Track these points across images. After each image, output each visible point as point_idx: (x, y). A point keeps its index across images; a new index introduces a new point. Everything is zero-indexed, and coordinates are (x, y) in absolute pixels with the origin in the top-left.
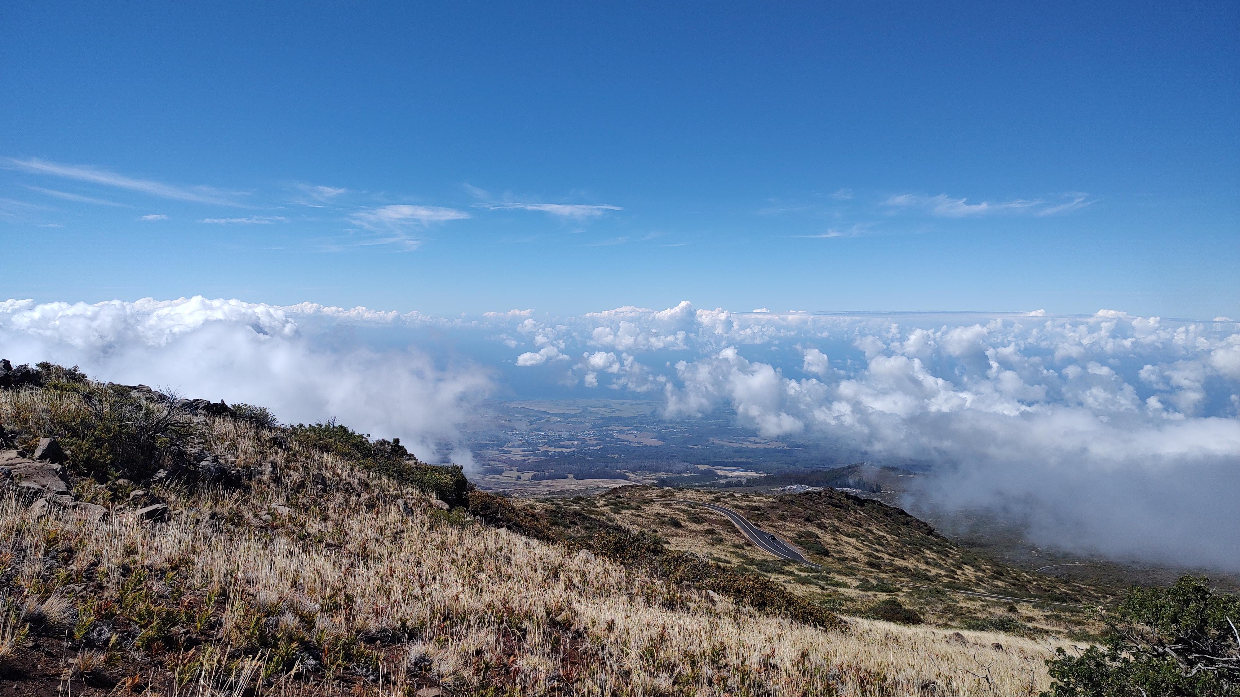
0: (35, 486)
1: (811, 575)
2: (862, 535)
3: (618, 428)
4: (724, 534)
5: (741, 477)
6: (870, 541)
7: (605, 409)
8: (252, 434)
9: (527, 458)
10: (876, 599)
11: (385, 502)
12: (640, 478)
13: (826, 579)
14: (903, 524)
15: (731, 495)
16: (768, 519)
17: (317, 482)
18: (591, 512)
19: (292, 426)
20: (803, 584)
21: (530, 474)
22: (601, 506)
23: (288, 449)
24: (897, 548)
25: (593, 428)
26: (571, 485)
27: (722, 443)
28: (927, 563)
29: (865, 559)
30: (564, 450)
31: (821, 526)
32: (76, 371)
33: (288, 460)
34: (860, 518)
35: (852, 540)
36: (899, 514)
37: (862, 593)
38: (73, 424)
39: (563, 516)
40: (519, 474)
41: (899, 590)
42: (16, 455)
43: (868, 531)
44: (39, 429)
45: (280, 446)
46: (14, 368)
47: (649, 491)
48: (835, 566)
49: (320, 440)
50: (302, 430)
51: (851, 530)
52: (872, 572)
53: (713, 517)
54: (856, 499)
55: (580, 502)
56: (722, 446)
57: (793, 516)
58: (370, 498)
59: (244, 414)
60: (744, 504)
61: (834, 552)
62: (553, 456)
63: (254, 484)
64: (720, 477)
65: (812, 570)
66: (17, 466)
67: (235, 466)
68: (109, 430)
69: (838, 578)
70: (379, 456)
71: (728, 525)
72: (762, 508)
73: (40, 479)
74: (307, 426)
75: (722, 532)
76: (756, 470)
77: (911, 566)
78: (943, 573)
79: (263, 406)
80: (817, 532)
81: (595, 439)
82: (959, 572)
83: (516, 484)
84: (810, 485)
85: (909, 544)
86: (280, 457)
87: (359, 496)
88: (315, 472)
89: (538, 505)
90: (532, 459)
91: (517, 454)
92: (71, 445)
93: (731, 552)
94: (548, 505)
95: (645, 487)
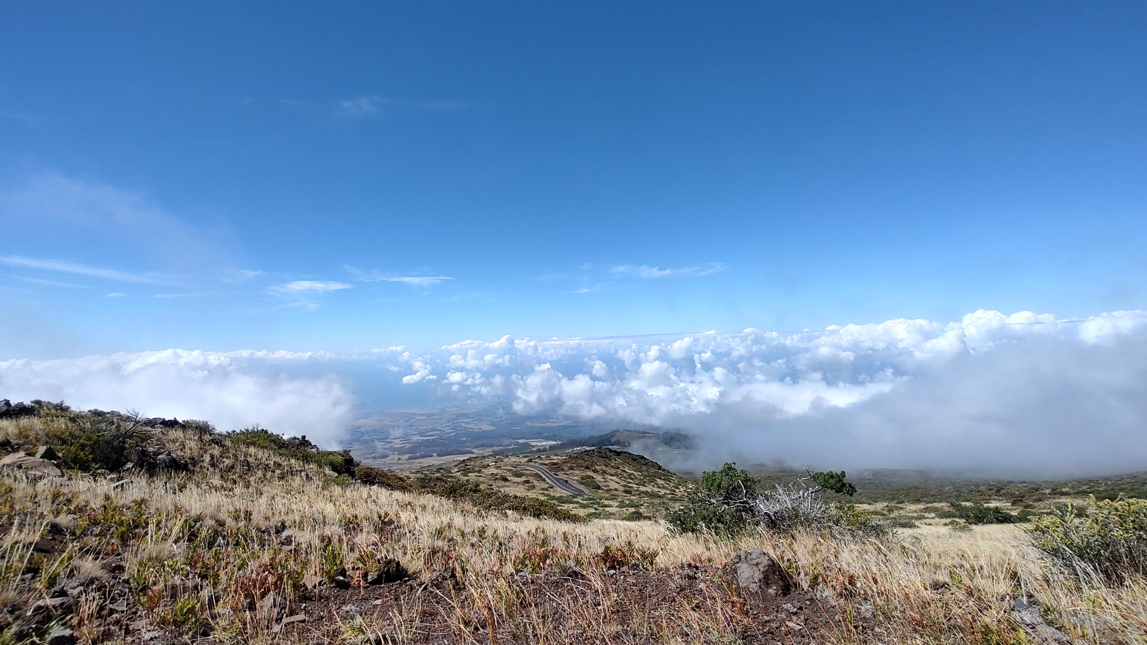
0: (38, 474)
1: (589, 502)
2: (620, 474)
3: (465, 421)
4: (536, 483)
5: (546, 445)
6: (625, 477)
7: (455, 409)
8: (196, 438)
9: (404, 445)
10: (627, 512)
11: (292, 474)
12: (481, 452)
13: (598, 503)
14: (644, 465)
15: (539, 457)
16: (563, 470)
17: (244, 465)
18: (448, 477)
19: (227, 432)
20: (584, 508)
21: (407, 456)
22: (455, 473)
23: (223, 446)
24: (641, 480)
25: (448, 422)
26: (435, 461)
27: (533, 424)
28: (659, 487)
29: (623, 489)
30: (429, 438)
31: (595, 471)
32: (62, 404)
33: (222, 453)
34: (618, 463)
35: (613, 478)
36: (641, 459)
37: (619, 509)
38: (63, 436)
39: (429, 481)
40: (400, 456)
41: (642, 505)
42: (24, 455)
43: (623, 471)
44: (38, 441)
45: (217, 443)
46: (13, 405)
47: (486, 459)
48: (605, 495)
49: (247, 439)
50: (234, 434)
51: (613, 471)
52: (626, 496)
53: (528, 472)
54: (615, 452)
55: (441, 471)
56: (533, 427)
57: (577, 466)
58: (282, 473)
59: (192, 426)
60: (547, 462)
61: (604, 486)
62: (422, 443)
63: (197, 469)
64: (533, 446)
65: (591, 499)
66: (26, 462)
67: (184, 458)
68: (90, 439)
69: (606, 502)
70: (290, 447)
71: (537, 476)
72: (558, 463)
73: (42, 468)
74: (238, 431)
75: (534, 481)
76: (555, 440)
77: (649, 490)
78: (668, 492)
79: (205, 420)
80: (593, 475)
81: (450, 429)
82: (677, 490)
83: (398, 464)
84: (588, 446)
85: (648, 477)
86: (216, 451)
87: (274, 472)
88: (242, 459)
89: (412, 476)
90: (408, 446)
91: (397, 444)
92: (62, 450)
93: (540, 493)
94: (419, 475)
95: (484, 457)
